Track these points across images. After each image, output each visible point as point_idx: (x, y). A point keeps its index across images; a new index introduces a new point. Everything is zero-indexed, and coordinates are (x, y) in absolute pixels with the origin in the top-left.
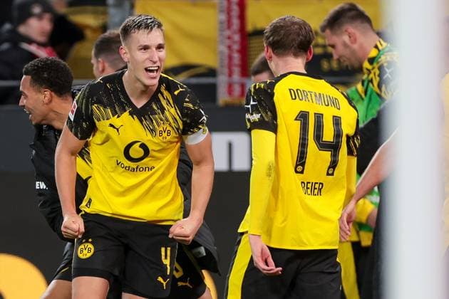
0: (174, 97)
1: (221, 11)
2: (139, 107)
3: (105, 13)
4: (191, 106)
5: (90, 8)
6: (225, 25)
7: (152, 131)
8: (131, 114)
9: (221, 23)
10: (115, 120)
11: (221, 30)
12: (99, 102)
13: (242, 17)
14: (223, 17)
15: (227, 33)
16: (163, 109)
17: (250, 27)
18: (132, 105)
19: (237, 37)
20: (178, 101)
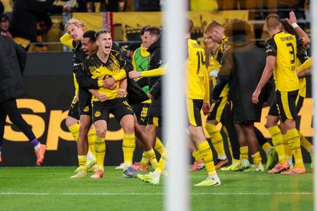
0: (115, 56)
1: (104, 17)
2: (105, 63)
3: (62, 18)
4: (122, 59)
5: (57, 16)
6: (105, 22)
7: (112, 70)
8: (103, 66)
9: (104, 21)
10: (98, 70)
11: (104, 24)
12: (91, 65)
13: (111, 19)
14: (105, 19)
15: (106, 25)
16: (113, 61)
17: (114, 23)
18: (103, 63)
19: (109, 27)
20: (117, 58)
